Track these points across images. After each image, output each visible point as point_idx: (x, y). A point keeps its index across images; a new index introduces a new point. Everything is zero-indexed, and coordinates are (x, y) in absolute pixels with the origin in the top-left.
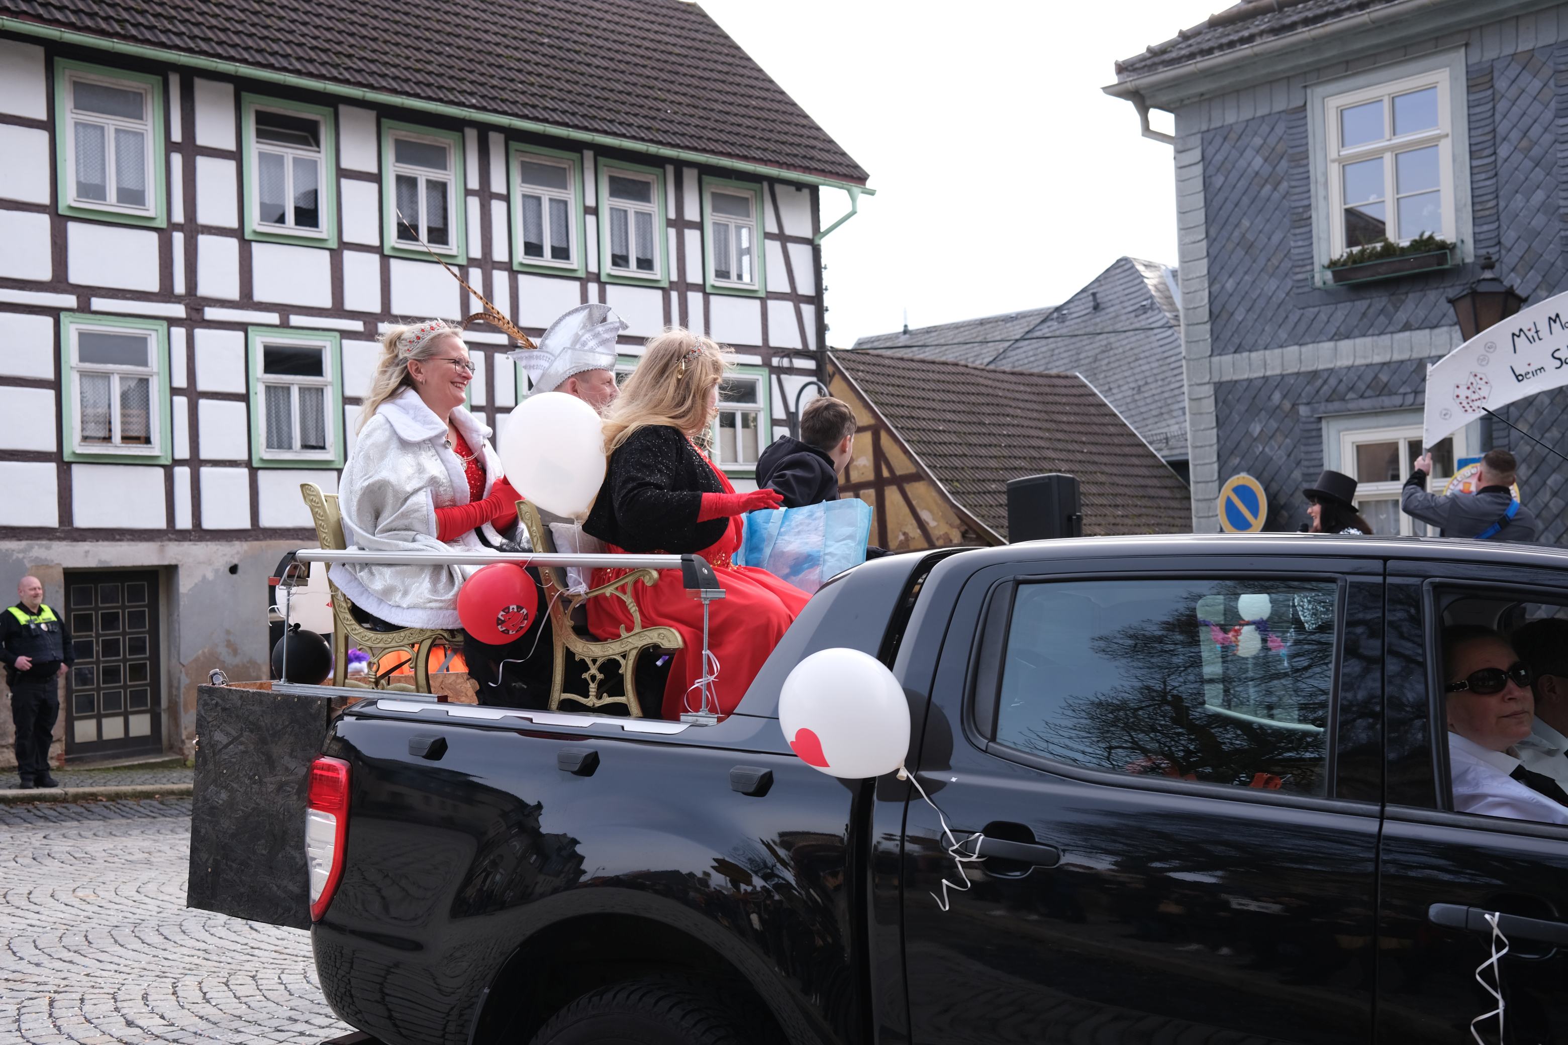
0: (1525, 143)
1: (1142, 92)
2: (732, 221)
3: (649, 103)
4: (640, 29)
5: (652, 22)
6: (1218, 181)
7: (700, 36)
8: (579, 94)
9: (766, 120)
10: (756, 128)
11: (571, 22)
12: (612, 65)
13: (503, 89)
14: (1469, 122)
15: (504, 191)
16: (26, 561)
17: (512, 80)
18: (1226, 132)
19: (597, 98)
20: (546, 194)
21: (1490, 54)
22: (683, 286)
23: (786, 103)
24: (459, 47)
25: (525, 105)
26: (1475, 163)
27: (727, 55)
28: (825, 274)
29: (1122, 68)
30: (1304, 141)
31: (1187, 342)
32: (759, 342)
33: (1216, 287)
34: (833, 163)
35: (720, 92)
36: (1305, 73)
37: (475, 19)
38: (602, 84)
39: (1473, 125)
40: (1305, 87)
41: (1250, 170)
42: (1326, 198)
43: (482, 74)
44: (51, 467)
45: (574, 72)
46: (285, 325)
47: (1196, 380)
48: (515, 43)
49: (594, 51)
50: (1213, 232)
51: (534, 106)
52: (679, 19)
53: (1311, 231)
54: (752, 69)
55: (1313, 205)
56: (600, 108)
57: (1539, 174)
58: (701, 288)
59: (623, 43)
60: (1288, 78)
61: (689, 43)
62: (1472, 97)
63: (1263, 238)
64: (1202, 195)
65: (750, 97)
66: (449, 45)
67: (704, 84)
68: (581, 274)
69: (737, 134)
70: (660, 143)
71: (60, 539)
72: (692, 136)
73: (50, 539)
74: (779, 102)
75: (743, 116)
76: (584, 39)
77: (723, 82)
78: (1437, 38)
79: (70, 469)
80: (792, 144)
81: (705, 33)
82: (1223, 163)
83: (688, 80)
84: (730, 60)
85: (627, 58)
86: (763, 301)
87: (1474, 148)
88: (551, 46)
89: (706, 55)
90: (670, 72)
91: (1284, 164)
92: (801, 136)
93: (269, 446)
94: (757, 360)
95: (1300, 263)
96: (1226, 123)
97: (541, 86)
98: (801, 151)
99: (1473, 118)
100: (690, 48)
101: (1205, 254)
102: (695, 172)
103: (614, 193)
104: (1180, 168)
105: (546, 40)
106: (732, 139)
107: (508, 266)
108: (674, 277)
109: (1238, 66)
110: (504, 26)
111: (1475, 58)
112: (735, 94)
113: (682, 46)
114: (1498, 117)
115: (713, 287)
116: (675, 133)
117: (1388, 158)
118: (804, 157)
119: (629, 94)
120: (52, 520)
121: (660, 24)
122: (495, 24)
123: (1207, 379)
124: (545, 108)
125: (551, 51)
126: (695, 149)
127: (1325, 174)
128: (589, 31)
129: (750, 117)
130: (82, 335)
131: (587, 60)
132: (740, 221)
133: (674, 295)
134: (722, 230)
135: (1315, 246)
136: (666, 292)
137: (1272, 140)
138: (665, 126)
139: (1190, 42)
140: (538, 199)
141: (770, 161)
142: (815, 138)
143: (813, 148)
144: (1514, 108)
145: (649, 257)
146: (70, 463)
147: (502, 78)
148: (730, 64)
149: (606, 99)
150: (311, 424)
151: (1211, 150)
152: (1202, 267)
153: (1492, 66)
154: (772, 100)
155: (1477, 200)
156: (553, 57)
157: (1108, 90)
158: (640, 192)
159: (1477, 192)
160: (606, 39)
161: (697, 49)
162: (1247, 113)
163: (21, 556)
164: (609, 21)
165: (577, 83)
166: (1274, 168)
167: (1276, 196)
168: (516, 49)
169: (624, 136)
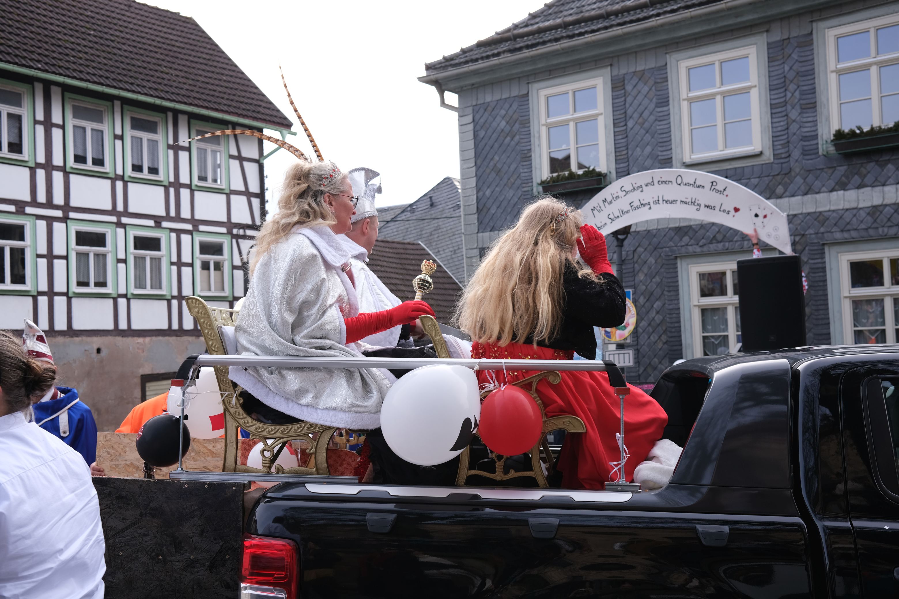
0: (641, 120)
1: (440, 81)
2: (209, 147)
3: (157, 74)
4: (155, 30)
5: (163, 27)
6: (482, 134)
7: (193, 37)
8: (112, 66)
9: (231, 88)
10: (225, 93)
11: (110, 23)
12: (135, 50)
13: (60, 60)
14: (613, 107)
15: (60, 122)
17: (67, 55)
18: (486, 106)
19: (124, 69)
20: (89, 126)
21: (623, 71)
22: (177, 185)
23: (245, 79)
24: (32, 32)
25: (75, 70)
26: (616, 130)
27: (210, 49)
28: (266, 181)
29: (429, 67)
30: (527, 113)
31: (465, 225)
32: (225, 219)
33: (481, 194)
34: (271, 115)
35: (204, 70)
36: (528, 76)
37: (44, 16)
38: (128, 61)
39: (615, 109)
40: (528, 83)
41: (499, 128)
42: (539, 145)
43: (47, 50)
45: (109, 53)
47: (469, 247)
48: (71, 33)
49: (124, 41)
50: (479, 162)
51: (81, 72)
52: (180, 26)
53: (531, 164)
54: (225, 58)
55: (533, 149)
56: (125, 75)
57: (648, 137)
58: (189, 186)
59: (143, 38)
60: (519, 78)
61: (186, 40)
62: (614, 94)
63: (506, 167)
64: (473, 141)
65: (222, 74)
66: (25, 30)
67: (194, 65)
68: (112, 175)
69: (213, 96)
70: (162, 98)
72: (183, 96)
74: (240, 78)
75: (217, 85)
76: (118, 33)
77: (206, 65)
78: (596, 61)
80: (246, 103)
81: (196, 35)
82: (484, 124)
83: (183, 62)
84: (211, 52)
85: (145, 47)
86: (228, 196)
87: (616, 121)
88: (95, 36)
89: (196, 48)
90: (172, 57)
91: (517, 126)
92: (253, 99)
94: (224, 230)
95: (526, 181)
96: (486, 101)
97: (87, 60)
98: (252, 108)
99: (615, 105)
100: (186, 43)
101: (474, 175)
102: (186, 117)
103: (134, 127)
104: (461, 125)
105: (92, 32)
106: (209, 98)
107: (63, 169)
108: (172, 179)
109: (492, 69)
110: (64, 22)
111: (615, 73)
112: (213, 72)
113: (181, 42)
114: (627, 105)
115: (197, 186)
116: (173, 93)
117: (572, 125)
118: (254, 111)
119: (145, 68)
121: (168, 28)
122: (58, 20)
123: (475, 246)
124: (88, 73)
125: (95, 39)
126: (185, 103)
127: (539, 132)
128: (121, 29)
129: (222, 86)
131: (119, 46)
132: (215, 147)
133: (172, 190)
134: (202, 153)
135: (533, 172)
136: (167, 189)
137: (511, 112)
138: (166, 89)
139: (467, 55)
140: (84, 129)
141: (232, 112)
142: (261, 101)
143: (260, 106)
144: (636, 101)
145: (156, 166)
147: (60, 53)
148: (211, 55)
149: (130, 70)
151: (478, 116)
152: (473, 182)
153: (624, 77)
154: (236, 77)
155: (617, 150)
156: (96, 43)
157: (421, 79)
158: (151, 128)
159: (618, 146)
160: (132, 35)
161: (191, 45)
162: (497, 97)
164: (135, 24)
165: (111, 59)
166: (512, 127)
167: (513, 143)
168: (71, 36)
169: (139, 93)
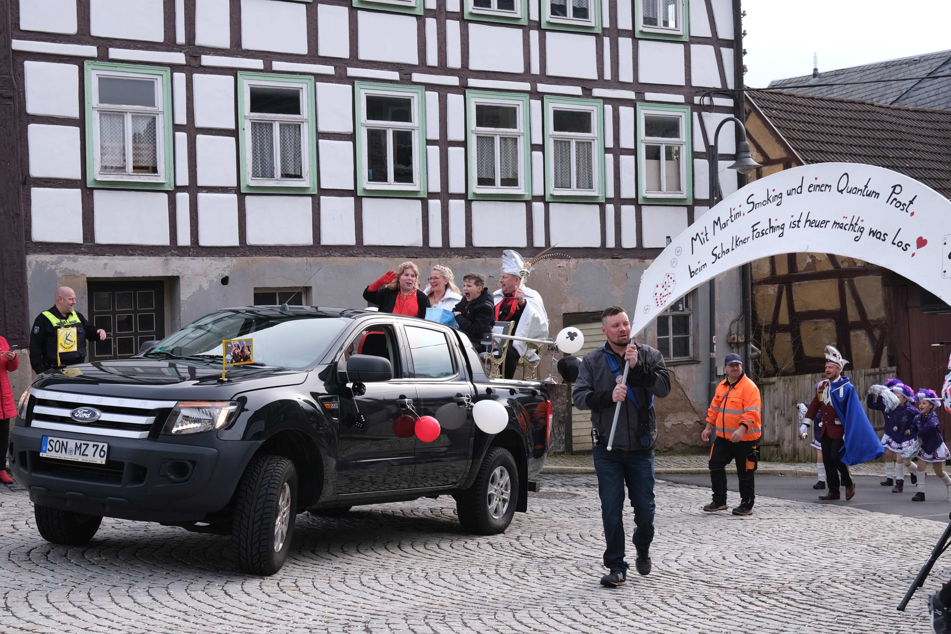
16: (57, 272)
22: (615, 32)
32: (681, 82)
44: (77, 193)
46: (268, 69)
58: (631, 34)
68: (524, 22)
71: (84, 253)
73: (76, 254)
79: (92, 194)
86: (687, 45)
93: (255, 175)
94: (680, 98)
107: (459, 16)
108: (606, 25)
115: (642, 32)
120: (78, 237)
130: (102, 81)
133: (607, 41)
136: (599, 38)
145: (585, 7)
146: (93, 189)
150: (290, 156)
163: (53, 267)
